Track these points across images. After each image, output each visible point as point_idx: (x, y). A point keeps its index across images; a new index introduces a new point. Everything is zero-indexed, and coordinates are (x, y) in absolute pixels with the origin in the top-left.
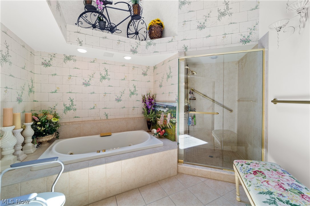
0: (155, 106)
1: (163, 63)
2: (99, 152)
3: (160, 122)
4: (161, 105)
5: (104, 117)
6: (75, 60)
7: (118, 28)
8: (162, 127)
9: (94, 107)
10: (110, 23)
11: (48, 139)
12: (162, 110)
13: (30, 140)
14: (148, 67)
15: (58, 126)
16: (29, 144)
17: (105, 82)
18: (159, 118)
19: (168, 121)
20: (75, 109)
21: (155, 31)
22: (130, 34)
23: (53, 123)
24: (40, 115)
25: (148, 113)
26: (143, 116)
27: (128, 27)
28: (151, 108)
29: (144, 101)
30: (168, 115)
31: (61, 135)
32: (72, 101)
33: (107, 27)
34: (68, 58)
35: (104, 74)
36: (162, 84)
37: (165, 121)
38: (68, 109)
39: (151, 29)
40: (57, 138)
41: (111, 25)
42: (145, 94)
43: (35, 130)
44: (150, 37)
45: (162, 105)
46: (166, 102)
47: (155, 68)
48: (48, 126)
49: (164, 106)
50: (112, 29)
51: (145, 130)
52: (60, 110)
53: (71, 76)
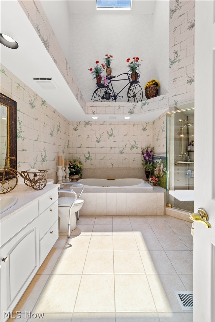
0: (153, 158)
1: (159, 118)
2: (104, 186)
3: (156, 172)
4: (157, 157)
5: (110, 166)
6: (91, 124)
7: (119, 95)
8: (157, 176)
9: (103, 158)
10: (114, 93)
11: (76, 177)
12: (158, 161)
13: (68, 176)
14: (148, 123)
15: (82, 170)
16: (68, 179)
17: (111, 138)
18: (156, 169)
19: (161, 170)
20: (91, 159)
21: (150, 92)
22: (130, 97)
23: (79, 167)
24: (72, 161)
25: (146, 164)
26: (142, 166)
27: (128, 92)
28: (148, 159)
29: (143, 154)
30: (162, 166)
31: (83, 176)
32: (89, 153)
33: (112, 97)
34: (87, 124)
35: (110, 132)
36: (159, 138)
38: (87, 159)
39: (147, 90)
40: (81, 178)
41: (114, 94)
42: (145, 147)
43: (70, 170)
44: (146, 97)
45: (158, 156)
46: (161, 153)
47: (154, 123)
48: (76, 168)
49: (159, 157)
50: (115, 97)
51: (144, 179)
52: (82, 159)
53: (88, 136)
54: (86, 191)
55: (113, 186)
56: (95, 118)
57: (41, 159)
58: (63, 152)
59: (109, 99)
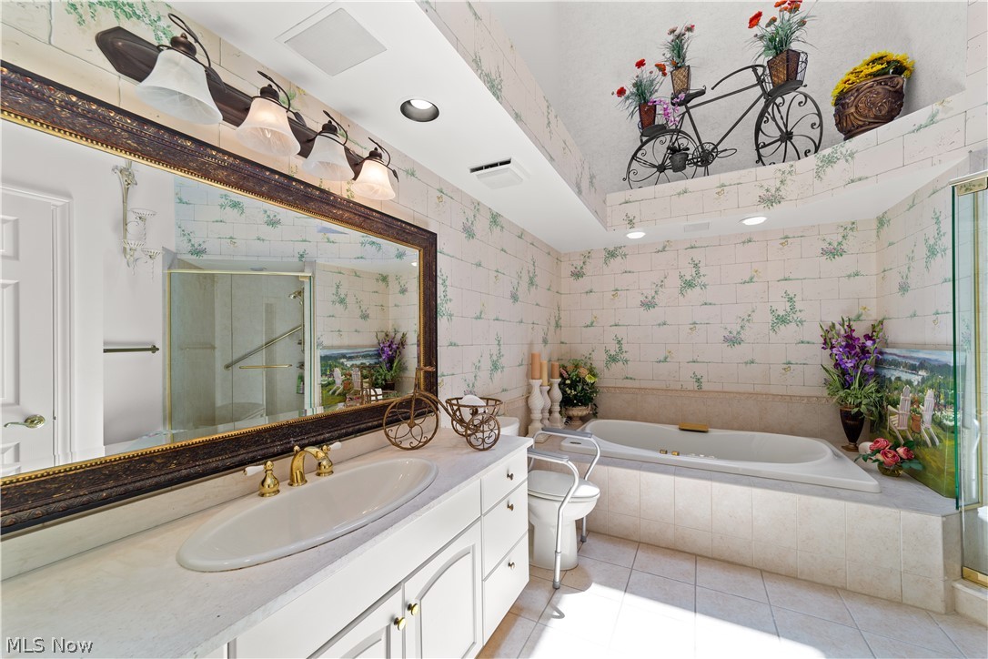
0: (879, 363)
1: (913, 202)
2: (666, 453)
3: (897, 420)
4: (900, 360)
5: (692, 385)
6: (625, 255)
7: (720, 148)
8: (905, 438)
9: (666, 358)
10: (701, 144)
11: (580, 414)
12: (905, 376)
13: (557, 408)
14: (850, 226)
15: (596, 392)
16: (557, 415)
17: (693, 294)
18: (895, 407)
19: (927, 417)
20: (626, 361)
21: (856, 107)
22: (765, 146)
23: (588, 384)
24: (570, 367)
25: (846, 385)
26: (826, 393)
27: (758, 129)
28: (856, 367)
29: (827, 344)
30: (927, 398)
31: (600, 410)
32: (619, 342)
33: (693, 159)
34: (612, 254)
35: (689, 273)
36: (909, 281)
37: (915, 418)
38: (613, 359)
39: (843, 105)
40: (595, 415)
41: (702, 148)
42: (837, 320)
43: (564, 392)
44: (841, 130)
45: (904, 357)
46: (923, 346)
47: (881, 222)
48: (580, 387)
49: (912, 362)
50: (706, 158)
51: (833, 442)
52: (599, 361)
53: (617, 290)
54: (608, 459)
55: (698, 455)
56: (636, 235)
57: (490, 364)
58: (545, 342)
59: (684, 168)
